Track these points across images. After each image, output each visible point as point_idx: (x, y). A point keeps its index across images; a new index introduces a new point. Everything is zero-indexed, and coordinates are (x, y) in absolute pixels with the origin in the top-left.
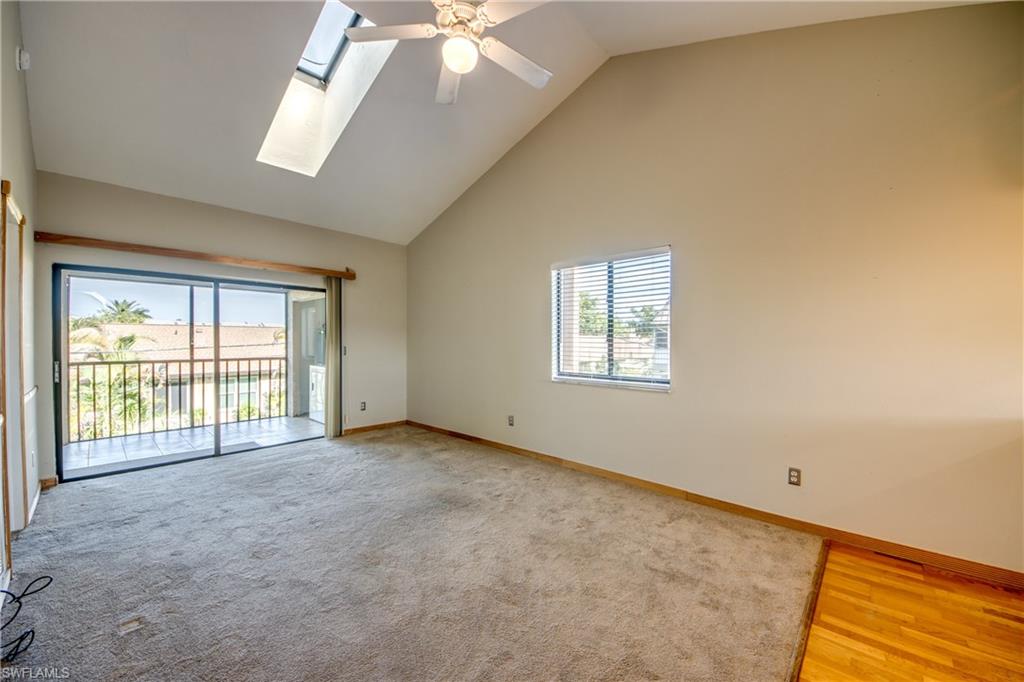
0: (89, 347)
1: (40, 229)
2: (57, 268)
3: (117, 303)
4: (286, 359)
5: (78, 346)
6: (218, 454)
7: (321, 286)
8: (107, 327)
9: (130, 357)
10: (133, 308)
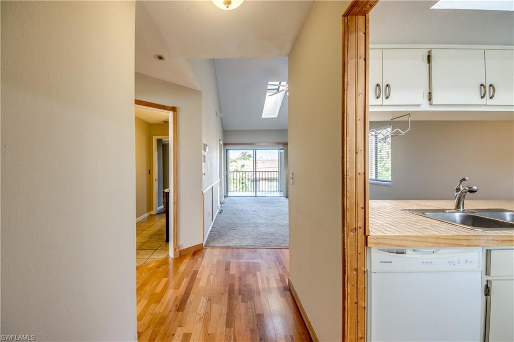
0: (235, 168)
1: (225, 142)
2: (227, 150)
3: (243, 153)
4: (279, 172)
5: (232, 168)
6: (256, 196)
7: (282, 148)
8: (238, 161)
9: (243, 171)
10: (247, 154)
